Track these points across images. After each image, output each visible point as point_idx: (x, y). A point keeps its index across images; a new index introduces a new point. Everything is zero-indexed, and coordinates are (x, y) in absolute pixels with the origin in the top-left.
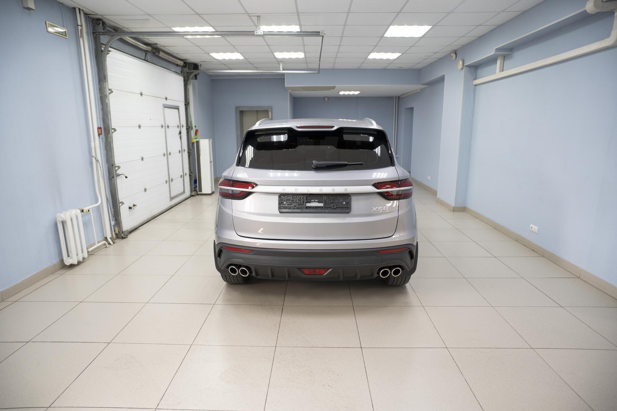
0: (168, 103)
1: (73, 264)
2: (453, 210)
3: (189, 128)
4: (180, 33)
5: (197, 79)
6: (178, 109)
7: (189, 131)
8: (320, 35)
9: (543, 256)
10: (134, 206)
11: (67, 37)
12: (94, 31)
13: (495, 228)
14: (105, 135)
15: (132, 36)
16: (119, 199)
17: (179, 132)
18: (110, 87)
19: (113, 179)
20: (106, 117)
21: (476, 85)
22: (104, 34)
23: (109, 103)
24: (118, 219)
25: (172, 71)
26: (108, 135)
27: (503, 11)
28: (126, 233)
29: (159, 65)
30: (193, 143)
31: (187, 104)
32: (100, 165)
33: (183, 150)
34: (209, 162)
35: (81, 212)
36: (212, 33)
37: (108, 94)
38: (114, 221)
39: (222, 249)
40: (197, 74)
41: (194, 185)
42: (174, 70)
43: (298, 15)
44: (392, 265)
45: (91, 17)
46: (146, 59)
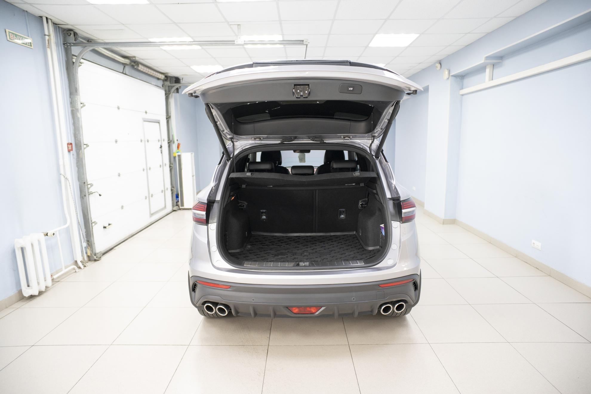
0: (148, 116)
1: (33, 295)
2: (443, 222)
3: (170, 143)
4: (155, 44)
5: (178, 93)
6: (159, 123)
7: (171, 145)
8: (304, 44)
9: (550, 275)
10: (109, 225)
11: (32, 47)
12: (65, 42)
13: (490, 243)
14: (76, 151)
15: (105, 47)
16: (92, 219)
17: (160, 147)
18: (82, 101)
19: (85, 198)
20: (77, 133)
21: (463, 95)
22: (75, 45)
23: (81, 117)
24: (90, 240)
25: (153, 85)
26: (80, 151)
27: (495, 17)
28: (99, 254)
29: (139, 78)
30: (175, 157)
31: (168, 118)
32: (69, 183)
33: (164, 164)
34: (192, 176)
35: (45, 235)
36: (190, 43)
37: (79, 108)
38: (86, 242)
39: (196, 283)
40: (179, 88)
41: (176, 200)
42: (154, 84)
43: (281, 24)
44: (394, 300)
45: (61, 27)
46: (124, 72)
